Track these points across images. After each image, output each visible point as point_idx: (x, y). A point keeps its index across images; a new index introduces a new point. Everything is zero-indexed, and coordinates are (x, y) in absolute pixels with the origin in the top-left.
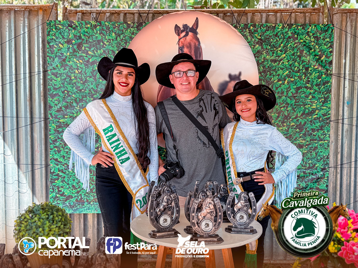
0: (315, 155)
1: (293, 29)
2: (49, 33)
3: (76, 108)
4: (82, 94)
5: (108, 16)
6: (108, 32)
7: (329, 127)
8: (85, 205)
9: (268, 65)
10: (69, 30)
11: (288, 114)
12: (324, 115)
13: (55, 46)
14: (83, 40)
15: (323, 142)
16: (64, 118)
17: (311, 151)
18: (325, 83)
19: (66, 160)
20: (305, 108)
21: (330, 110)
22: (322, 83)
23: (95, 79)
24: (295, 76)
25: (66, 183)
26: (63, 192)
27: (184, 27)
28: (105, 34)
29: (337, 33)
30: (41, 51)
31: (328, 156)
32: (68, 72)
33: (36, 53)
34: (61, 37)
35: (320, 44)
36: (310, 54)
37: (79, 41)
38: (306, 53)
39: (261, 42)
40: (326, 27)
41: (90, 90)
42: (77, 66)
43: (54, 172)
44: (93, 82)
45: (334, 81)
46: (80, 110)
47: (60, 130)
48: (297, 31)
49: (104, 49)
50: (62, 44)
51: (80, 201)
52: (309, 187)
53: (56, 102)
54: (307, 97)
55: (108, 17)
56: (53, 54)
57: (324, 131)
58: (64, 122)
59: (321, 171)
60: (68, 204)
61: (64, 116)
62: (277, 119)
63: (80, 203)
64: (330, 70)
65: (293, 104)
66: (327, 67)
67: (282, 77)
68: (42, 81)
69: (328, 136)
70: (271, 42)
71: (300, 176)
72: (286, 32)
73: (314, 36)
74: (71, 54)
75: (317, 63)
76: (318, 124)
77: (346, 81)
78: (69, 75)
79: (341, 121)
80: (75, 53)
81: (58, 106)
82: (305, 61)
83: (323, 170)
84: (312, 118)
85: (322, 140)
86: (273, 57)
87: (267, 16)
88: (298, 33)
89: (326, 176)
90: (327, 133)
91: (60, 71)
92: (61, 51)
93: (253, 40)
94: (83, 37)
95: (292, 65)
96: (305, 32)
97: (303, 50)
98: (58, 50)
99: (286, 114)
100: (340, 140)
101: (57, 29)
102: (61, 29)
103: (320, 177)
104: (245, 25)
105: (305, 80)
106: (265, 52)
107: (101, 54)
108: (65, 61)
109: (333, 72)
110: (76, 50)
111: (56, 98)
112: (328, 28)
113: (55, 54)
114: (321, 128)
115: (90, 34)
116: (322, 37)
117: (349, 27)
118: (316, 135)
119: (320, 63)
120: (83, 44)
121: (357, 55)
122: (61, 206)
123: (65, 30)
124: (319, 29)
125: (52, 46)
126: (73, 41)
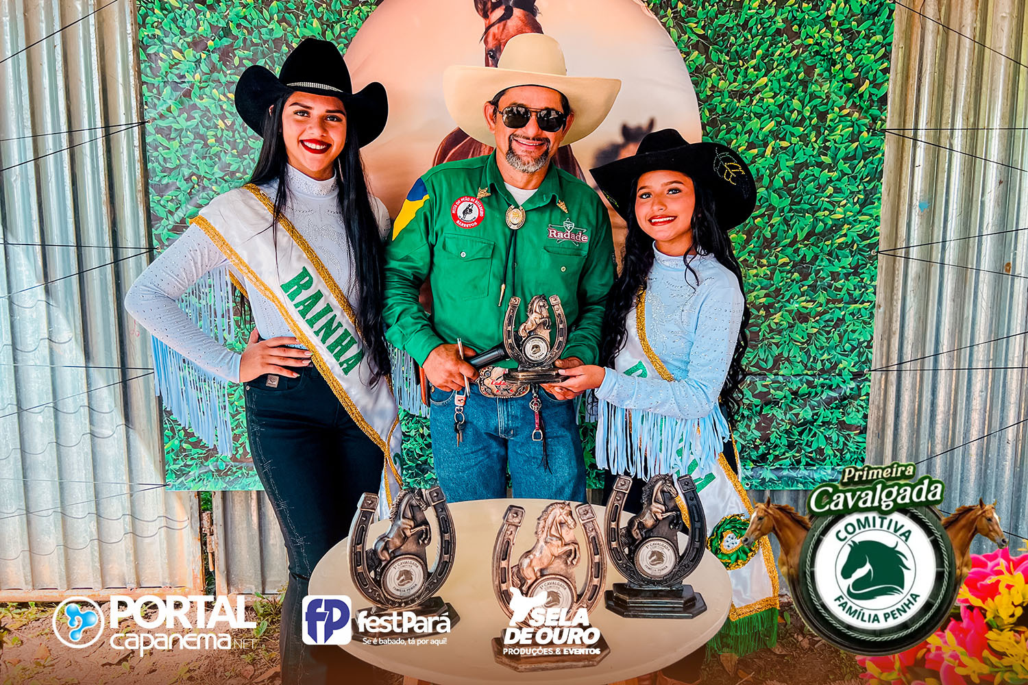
0: (837, 338)
1: (790, 8)
2: (144, 21)
6: (301, 18)
7: (876, 268)
9: (723, 105)
10: (198, 12)
11: (773, 236)
12: (863, 237)
13: (161, 55)
14: (236, 38)
15: (858, 306)
17: (827, 329)
18: (870, 152)
20: (816, 219)
21: (877, 223)
22: (860, 152)
24: (793, 135)
28: (294, 22)
29: (901, 22)
30: (132, 72)
31: (870, 341)
32: (198, 125)
33: (120, 80)
34: (177, 31)
35: (858, 49)
36: (832, 77)
37: (226, 42)
38: (820, 75)
39: (703, 45)
40: (874, 4)
42: (223, 109)
45: (888, 148)
48: (799, 15)
50: (181, 52)
51: (243, 459)
52: (821, 419)
54: (821, 188)
56: (157, 76)
57: (862, 279)
59: (851, 379)
60: (211, 468)
62: (744, 248)
63: (244, 464)
64: (881, 120)
65: (786, 209)
66: (875, 111)
67: (757, 137)
68: (137, 153)
69: (871, 290)
70: (732, 45)
71: (800, 392)
72: (770, 18)
73: (842, 27)
74: (204, 78)
75: (848, 100)
76: (848, 261)
77: (918, 150)
78: (201, 133)
79: (902, 253)
80: (216, 74)
81: (175, 216)
82: (817, 94)
83: (857, 376)
84: (832, 245)
85: (856, 302)
86: (736, 84)
88: (802, 21)
89: (863, 392)
90: (868, 282)
91: (178, 123)
92: (178, 69)
93: (685, 38)
94: (235, 31)
95: (786, 104)
96: (821, 18)
97: (814, 67)
98: (171, 67)
99: (768, 235)
100: (900, 302)
101: (166, 10)
102: (177, 10)
103: (848, 394)
105: (816, 146)
106: (714, 70)
108: (190, 96)
109: (887, 126)
110: (219, 66)
111: (170, 194)
112: (879, 8)
113: (163, 78)
114: (856, 270)
115: (253, 23)
116: (863, 32)
117: (933, 7)
118: (842, 289)
119: (857, 100)
120: (236, 49)
121: (950, 81)
122: (194, 472)
123: (185, 12)
124: (857, 10)
125: (153, 57)
126: (208, 43)
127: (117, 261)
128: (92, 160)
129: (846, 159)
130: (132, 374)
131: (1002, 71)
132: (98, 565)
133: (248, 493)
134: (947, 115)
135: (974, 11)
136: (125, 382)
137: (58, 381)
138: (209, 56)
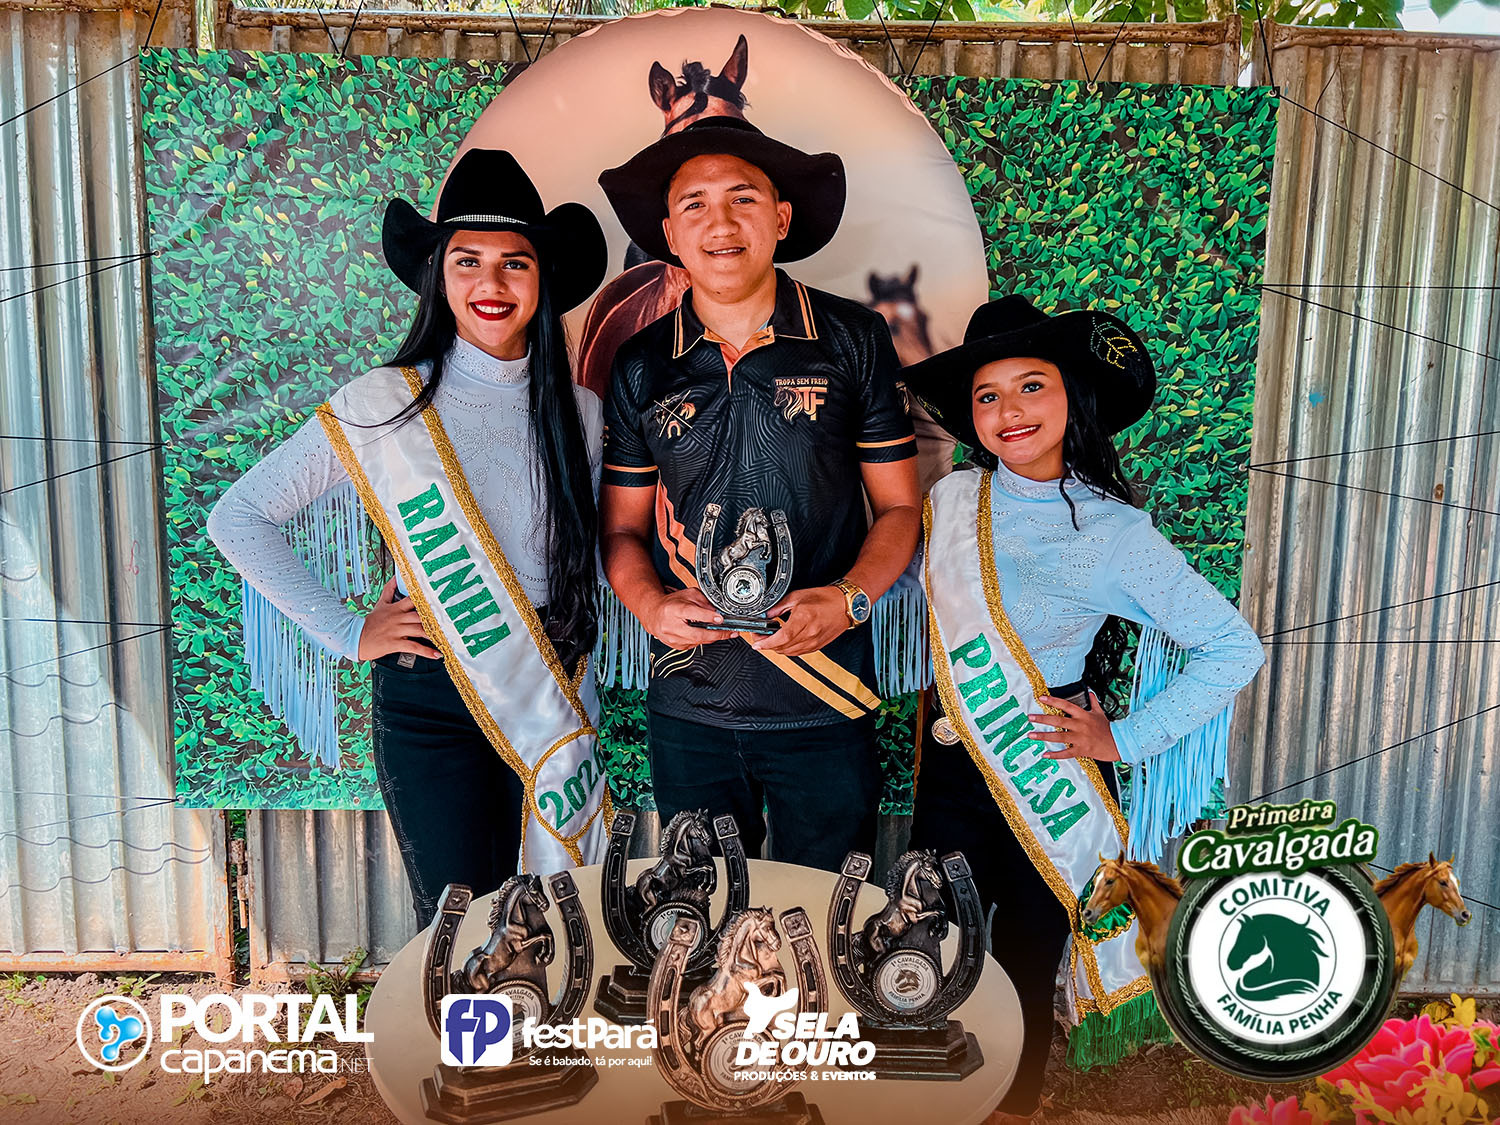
1: (1122, 102)
2: (151, 102)
3: (267, 402)
4: (292, 350)
5: (394, 40)
6: (389, 101)
7: (1245, 490)
8: (313, 778)
9: (1022, 244)
10: (233, 90)
12: (1227, 444)
13: (177, 153)
14: (291, 130)
15: (1219, 546)
16: (220, 441)
18: (1237, 319)
19: (232, 606)
20: (1158, 416)
21: (1249, 424)
22: (1224, 317)
23: (339, 289)
24: (1125, 290)
25: (236, 693)
26: (228, 728)
27: (686, 76)
28: (379, 108)
29: (1286, 125)
30: (132, 177)
32: (231, 259)
33: (115, 188)
34: (202, 118)
35: (1223, 165)
36: (1184, 205)
38: (1167, 202)
39: (993, 154)
40: (1247, 99)
41: (320, 335)
42: (268, 236)
43: (187, 654)
44: (334, 300)
45: (1265, 312)
46: (280, 412)
47: (207, 488)
48: (1136, 113)
49: (374, 167)
50: (206, 149)
51: (294, 763)
53: (189, 380)
54: (1166, 371)
55: (396, 45)
56: (170, 185)
57: (1225, 507)
58: (221, 461)
60: (245, 774)
61: (220, 436)
63: (294, 770)
64: (1256, 270)
66: (1247, 257)
67: (1072, 292)
68: (139, 298)
69: (1238, 523)
70: (1037, 155)
72: (1094, 116)
73: (1201, 132)
74: (241, 189)
75: (1207, 240)
76: (1203, 479)
77: (1309, 316)
78: (236, 271)
80: (259, 185)
81: (196, 395)
82: (1161, 230)
84: (1181, 455)
85: (1215, 541)
86: (1042, 213)
87: (1017, 53)
88: (1141, 121)
90: (1234, 512)
91: (201, 256)
92: (201, 174)
93: (966, 142)
94: (289, 120)
95: (1114, 247)
96: (1168, 117)
97: (1158, 190)
98: (191, 171)
100: (1280, 540)
101: (185, 85)
102: (200, 86)
104: (935, 82)
105: (1160, 308)
106: (1010, 191)
107: (362, 190)
108: (219, 217)
109: (1264, 279)
110: (264, 171)
111: (188, 362)
112: (1254, 104)
113: (178, 189)
114: (1216, 493)
115: (317, 108)
116: (1231, 140)
117: (1333, 103)
118: (1195, 521)
119: (1221, 241)
120: (290, 147)
121: (1358, 214)
122: (219, 779)
123: (214, 90)
124: (1222, 107)
125: (164, 155)
126: (249, 137)
127: (105, 462)
128: (70, 307)
129: (1202, 328)
130: (128, 631)
131: (1435, 200)
132: (71, 917)
133: (300, 815)
134: (1353, 264)
135: (1396, 111)
136: (115, 643)
137: (14, 640)
138: (248, 156)
